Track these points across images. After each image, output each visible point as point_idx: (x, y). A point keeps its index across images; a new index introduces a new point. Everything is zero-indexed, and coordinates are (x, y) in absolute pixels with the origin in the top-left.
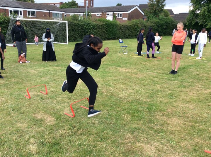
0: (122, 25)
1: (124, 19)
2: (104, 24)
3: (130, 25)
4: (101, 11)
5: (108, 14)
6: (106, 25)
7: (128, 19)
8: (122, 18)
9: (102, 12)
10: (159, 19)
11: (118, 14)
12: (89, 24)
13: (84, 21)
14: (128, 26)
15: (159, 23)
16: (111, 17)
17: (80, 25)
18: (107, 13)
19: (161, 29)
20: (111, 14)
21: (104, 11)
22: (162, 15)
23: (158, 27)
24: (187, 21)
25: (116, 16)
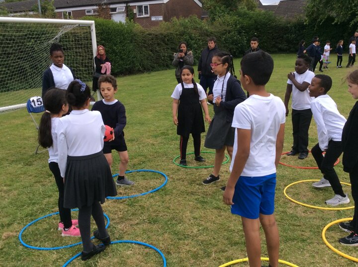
4: (97, 3)
5: (114, 10)
7: (165, 19)
8: (149, 18)
9: (99, 5)
11: (140, 7)
14: (165, 37)
15: (239, 23)
16: (122, 15)
18: (112, 6)
19: (247, 38)
20: (121, 7)
21: (103, 2)
22: (242, 7)
23: (240, 33)
24: (307, 16)
25: (135, 12)
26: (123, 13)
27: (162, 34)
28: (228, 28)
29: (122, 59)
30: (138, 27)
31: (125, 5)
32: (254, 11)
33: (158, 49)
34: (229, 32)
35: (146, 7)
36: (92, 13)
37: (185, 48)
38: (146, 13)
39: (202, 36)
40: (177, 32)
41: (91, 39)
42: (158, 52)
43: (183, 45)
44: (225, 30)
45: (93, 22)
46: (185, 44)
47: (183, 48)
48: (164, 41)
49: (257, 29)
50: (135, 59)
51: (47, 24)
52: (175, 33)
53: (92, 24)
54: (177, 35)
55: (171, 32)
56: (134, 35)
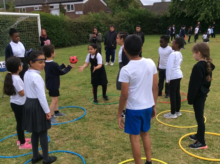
0: (75, 23)
1: (77, 13)
4: (41, 3)
5: (52, 7)
7: (84, 13)
8: (74, 12)
9: (43, 4)
10: (130, 12)
11: (68, 6)
14: (84, 24)
15: (129, 16)
16: (57, 10)
18: (51, 5)
19: (134, 25)
20: (57, 6)
21: (45, 2)
22: (131, 6)
23: (130, 22)
24: (169, 12)
25: (65, 9)
28: (123, 19)
29: (58, 38)
30: (67, 18)
31: (59, 4)
32: (138, 9)
33: (80, 31)
34: (124, 22)
35: (72, 6)
36: (38, 9)
37: (97, 31)
38: (72, 9)
39: (107, 24)
40: (92, 22)
41: (37, 25)
42: (80, 34)
43: (95, 29)
44: (121, 20)
45: (39, 14)
46: (96, 28)
47: (95, 31)
48: (83, 27)
49: (140, 20)
50: (65, 38)
51: (9, 16)
52: (91, 22)
53: (38, 16)
54: (91, 23)
55: (88, 21)
56: (65, 23)
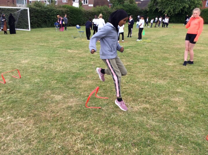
0: (87, 12)
2: (68, 10)
3: (95, 11)
5: (74, 1)
6: (71, 11)
7: (94, 6)
11: (84, 1)
12: (52, 10)
13: (48, 8)
17: (44, 12)
22: (128, 2)
26: (77, 2)
27: (92, 12)
36: (65, 2)
38: (87, 3)
56: (82, 12)
